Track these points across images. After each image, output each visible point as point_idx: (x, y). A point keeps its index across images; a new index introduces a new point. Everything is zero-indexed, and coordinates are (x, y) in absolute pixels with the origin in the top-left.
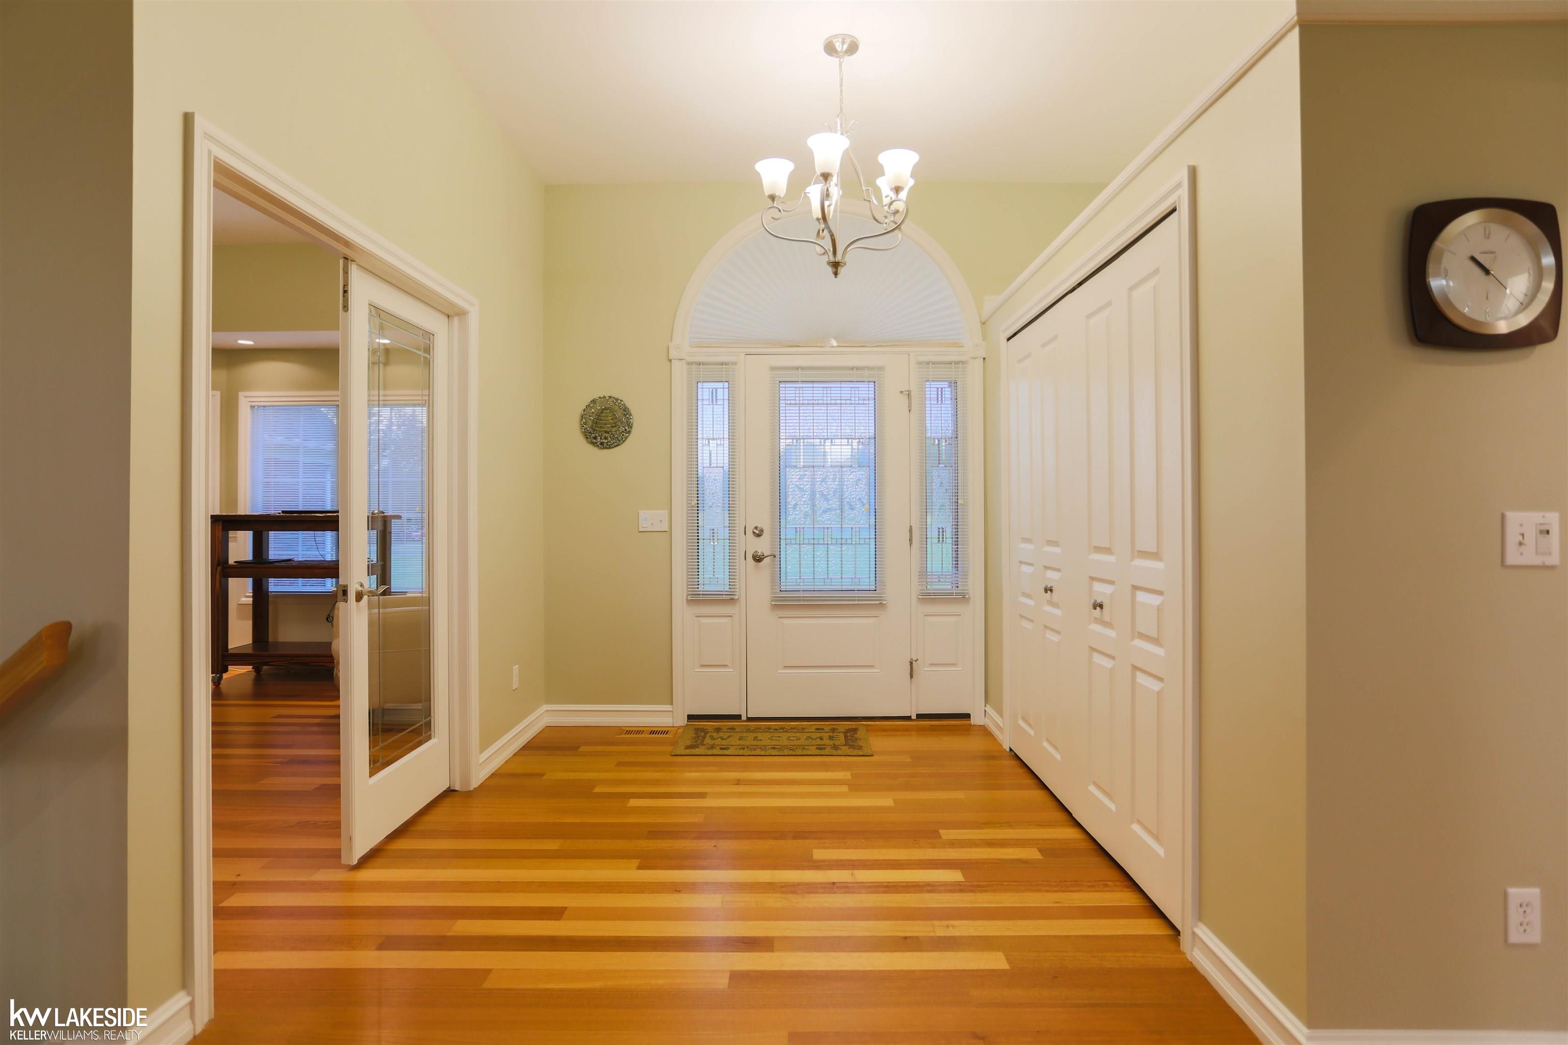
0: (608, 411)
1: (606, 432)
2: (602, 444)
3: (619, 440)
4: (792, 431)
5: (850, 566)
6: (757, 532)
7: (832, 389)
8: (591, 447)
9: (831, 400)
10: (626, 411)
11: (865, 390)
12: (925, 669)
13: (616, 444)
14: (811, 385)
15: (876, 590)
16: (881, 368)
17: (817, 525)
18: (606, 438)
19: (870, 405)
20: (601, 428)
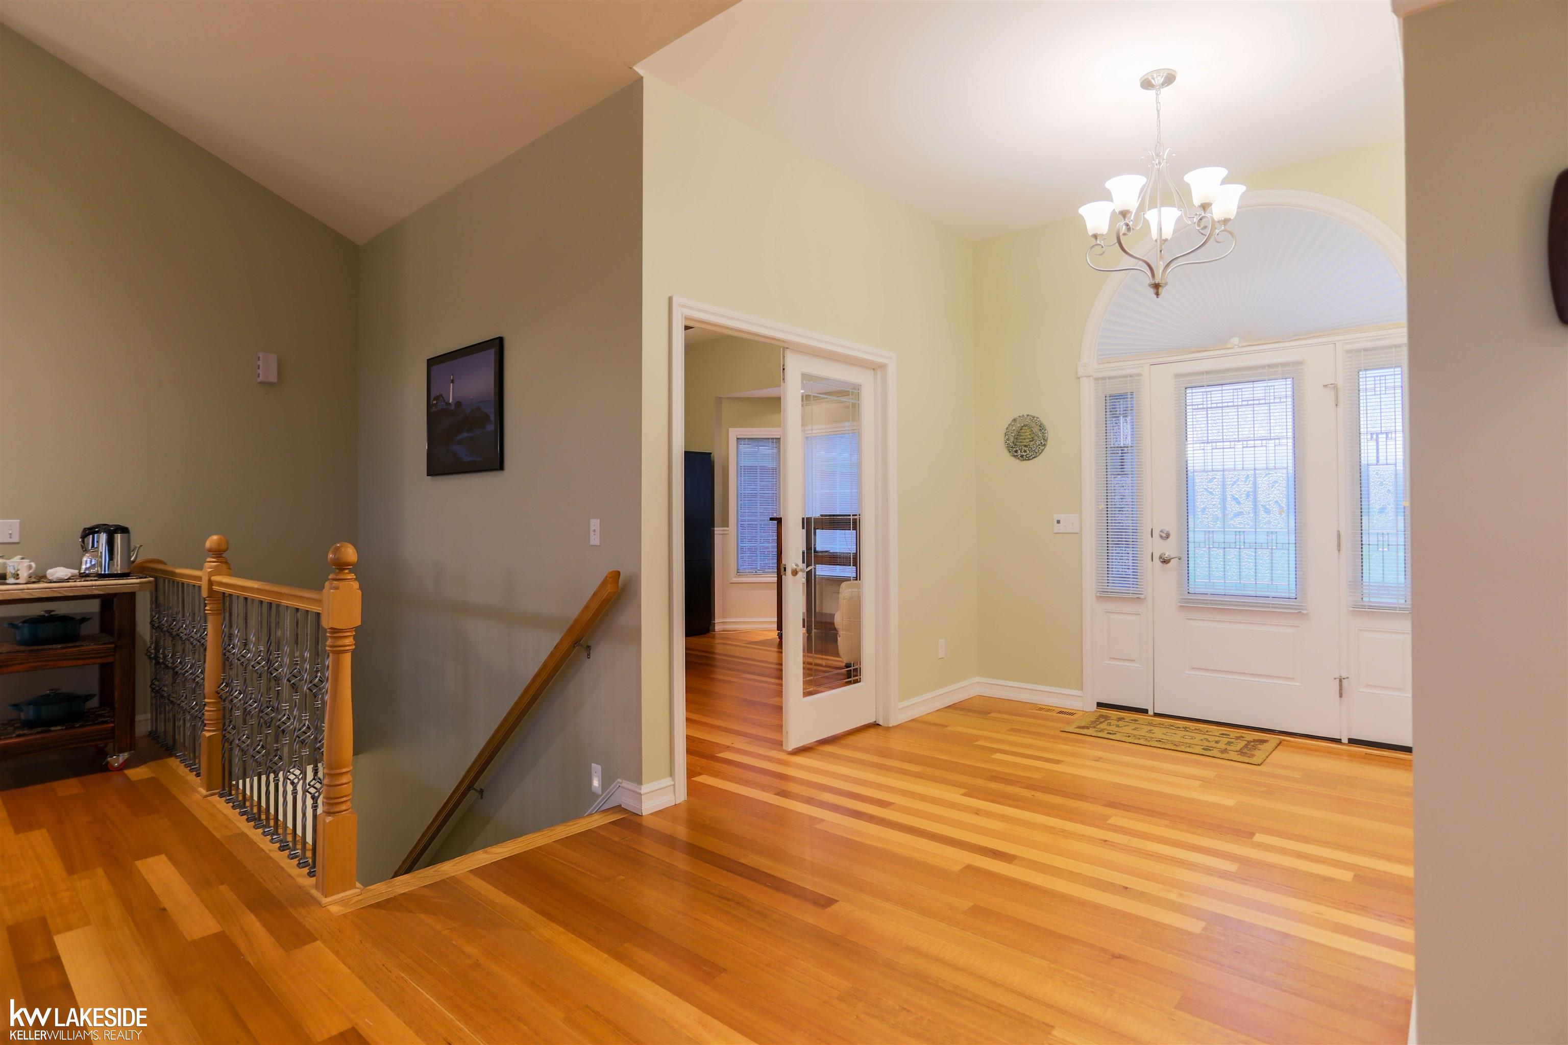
0: (1026, 428)
1: (1025, 446)
2: (1022, 456)
3: (1036, 453)
4: (1200, 436)
5: (1267, 572)
6: (1164, 535)
7: (1243, 390)
8: (1013, 459)
9: (1242, 401)
10: (1042, 428)
11: (1283, 388)
12: (1360, 690)
13: (1033, 456)
14: (1220, 388)
15: (1296, 599)
16: (1300, 363)
17: (1228, 528)
18: (1025, 451)
19: (1288, 403)
20: (1021, 442)
